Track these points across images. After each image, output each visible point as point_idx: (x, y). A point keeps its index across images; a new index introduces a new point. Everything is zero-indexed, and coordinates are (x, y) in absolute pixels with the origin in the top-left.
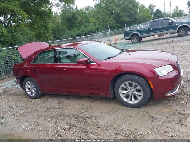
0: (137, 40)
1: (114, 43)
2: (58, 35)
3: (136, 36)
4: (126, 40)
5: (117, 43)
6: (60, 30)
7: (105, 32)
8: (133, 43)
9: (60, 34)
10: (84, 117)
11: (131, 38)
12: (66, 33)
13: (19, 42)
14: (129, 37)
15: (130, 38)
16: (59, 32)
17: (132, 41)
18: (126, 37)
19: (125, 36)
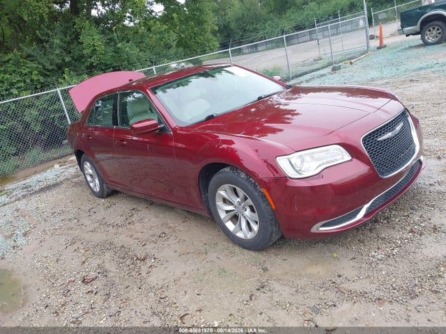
0: (439, 36)
1: (378, 45)
2: (251, 32)
3: (436, 23)
4: (407, 36)
5: (385, 46)
6: (257, 19)
7: (353, 17)
8: (426, 44)
9: (256, 30)
10: (135, 258)
11: (421, 29)
12: (269, 25)
13: (129, 64)
14: (417, 28)
15: (419, 30)
16: (253, 23)
17: (423, 39)
18: (407, 29)
19: (402, 27)
